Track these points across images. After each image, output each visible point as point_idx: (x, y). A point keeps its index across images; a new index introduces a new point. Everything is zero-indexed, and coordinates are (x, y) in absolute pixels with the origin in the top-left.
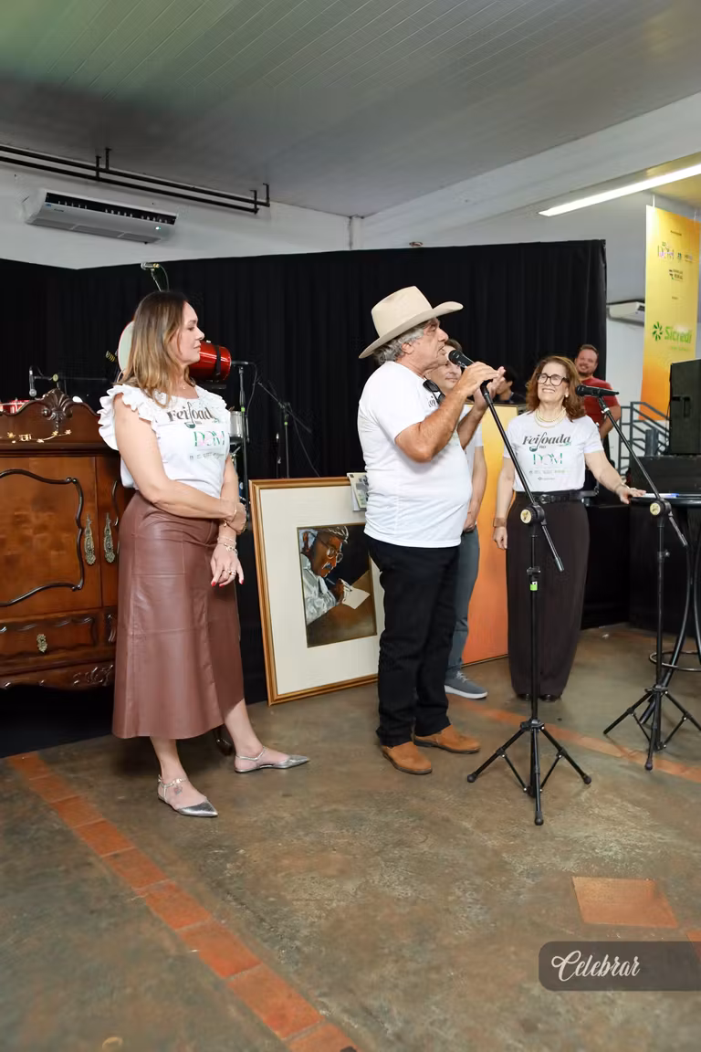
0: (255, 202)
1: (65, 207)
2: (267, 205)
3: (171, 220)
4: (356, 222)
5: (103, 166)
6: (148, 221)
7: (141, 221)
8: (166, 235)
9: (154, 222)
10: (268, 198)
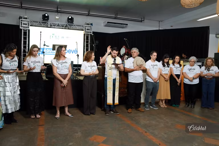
0: (142, 20)
1: (110, 24)
2: (144, 21)
3: (127, 25)
4: (161, 22)
5: (116, 16)
6: (123, 25)
7: (122, 25)
8: (126, 27)
9: (124, 25)
10: (144, 19)
